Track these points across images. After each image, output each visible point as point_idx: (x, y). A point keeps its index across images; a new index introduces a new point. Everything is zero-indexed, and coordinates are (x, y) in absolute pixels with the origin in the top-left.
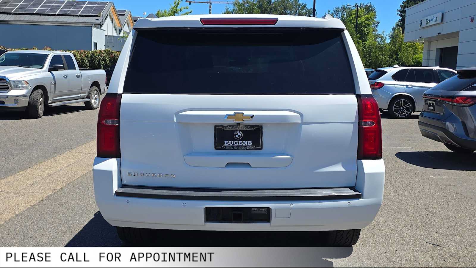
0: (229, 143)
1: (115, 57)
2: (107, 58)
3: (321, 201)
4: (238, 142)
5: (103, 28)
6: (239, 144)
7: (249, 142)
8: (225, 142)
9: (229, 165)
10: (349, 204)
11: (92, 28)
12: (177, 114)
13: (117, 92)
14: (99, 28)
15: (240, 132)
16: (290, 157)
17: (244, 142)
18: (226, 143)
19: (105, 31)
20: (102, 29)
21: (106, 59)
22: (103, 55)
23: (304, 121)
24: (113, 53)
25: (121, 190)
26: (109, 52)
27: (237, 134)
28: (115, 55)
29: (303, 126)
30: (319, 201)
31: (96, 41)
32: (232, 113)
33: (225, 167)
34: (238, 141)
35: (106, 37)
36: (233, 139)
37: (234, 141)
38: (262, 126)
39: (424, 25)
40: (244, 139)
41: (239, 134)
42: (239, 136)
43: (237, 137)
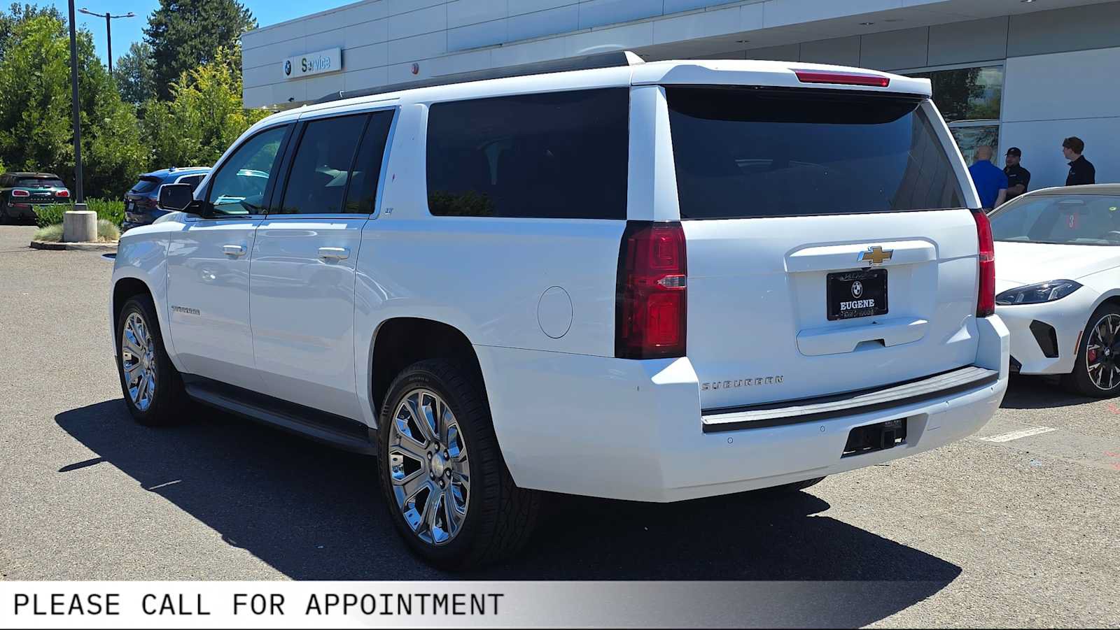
0: (846, 306)
3: (971, 391)
6: (859, 307)
7: (870, 300)
8: (842, 304)
10: (992, 390)
12: (787, 255)
13: (653, 217)
15: (859, 284)
16: (927, 322)
17: (864, 301)
18: (842, 306)
23: (941, 256)
29: (940, 264)
30: (969, 391)
32: (864, 248)
33: (855, 350)
34: (857, 300)
36: (850, 298)
37: (852, 301)
38: (886, 270)
39: (297, 71)
40: (864, 297)
41: (857, 288)
42: (858, 291)
43: (856, 293)
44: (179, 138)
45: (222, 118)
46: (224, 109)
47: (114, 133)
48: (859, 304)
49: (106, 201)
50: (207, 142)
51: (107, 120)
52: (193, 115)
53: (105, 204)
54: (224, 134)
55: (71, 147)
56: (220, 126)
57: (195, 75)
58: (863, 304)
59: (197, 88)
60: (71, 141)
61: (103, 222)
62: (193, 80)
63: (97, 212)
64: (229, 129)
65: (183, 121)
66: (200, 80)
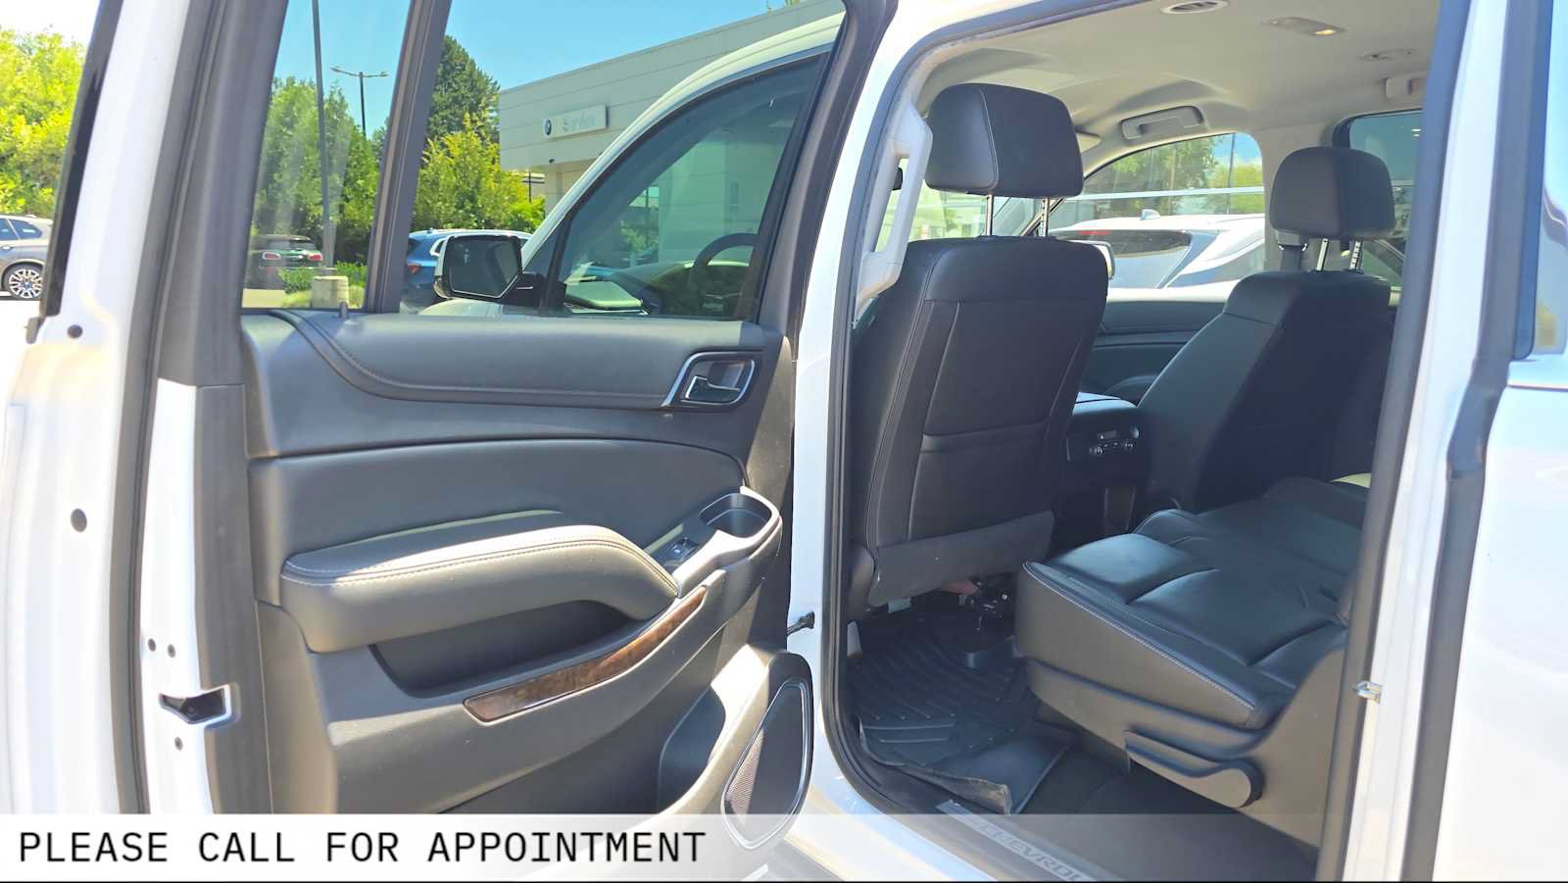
39: (557, 132)
44: (435, 202)
45: (478, 182)
46: (480, 172)
47: (367, 196)
49: (359, 265)
50: (461, 206)
51: (360, 182)
52: (448, 179)
53: (357, 269)
54: (480, 199)
55: (321, 210)
56: (476, 191)
57: (447, 143)
59: (448, 154)
60: (321, 203)
61: (355, 287)
62: (443, 146)
63: (349, 277)
64: (485, 193)
65: (437, 184)
66: (452, 148)
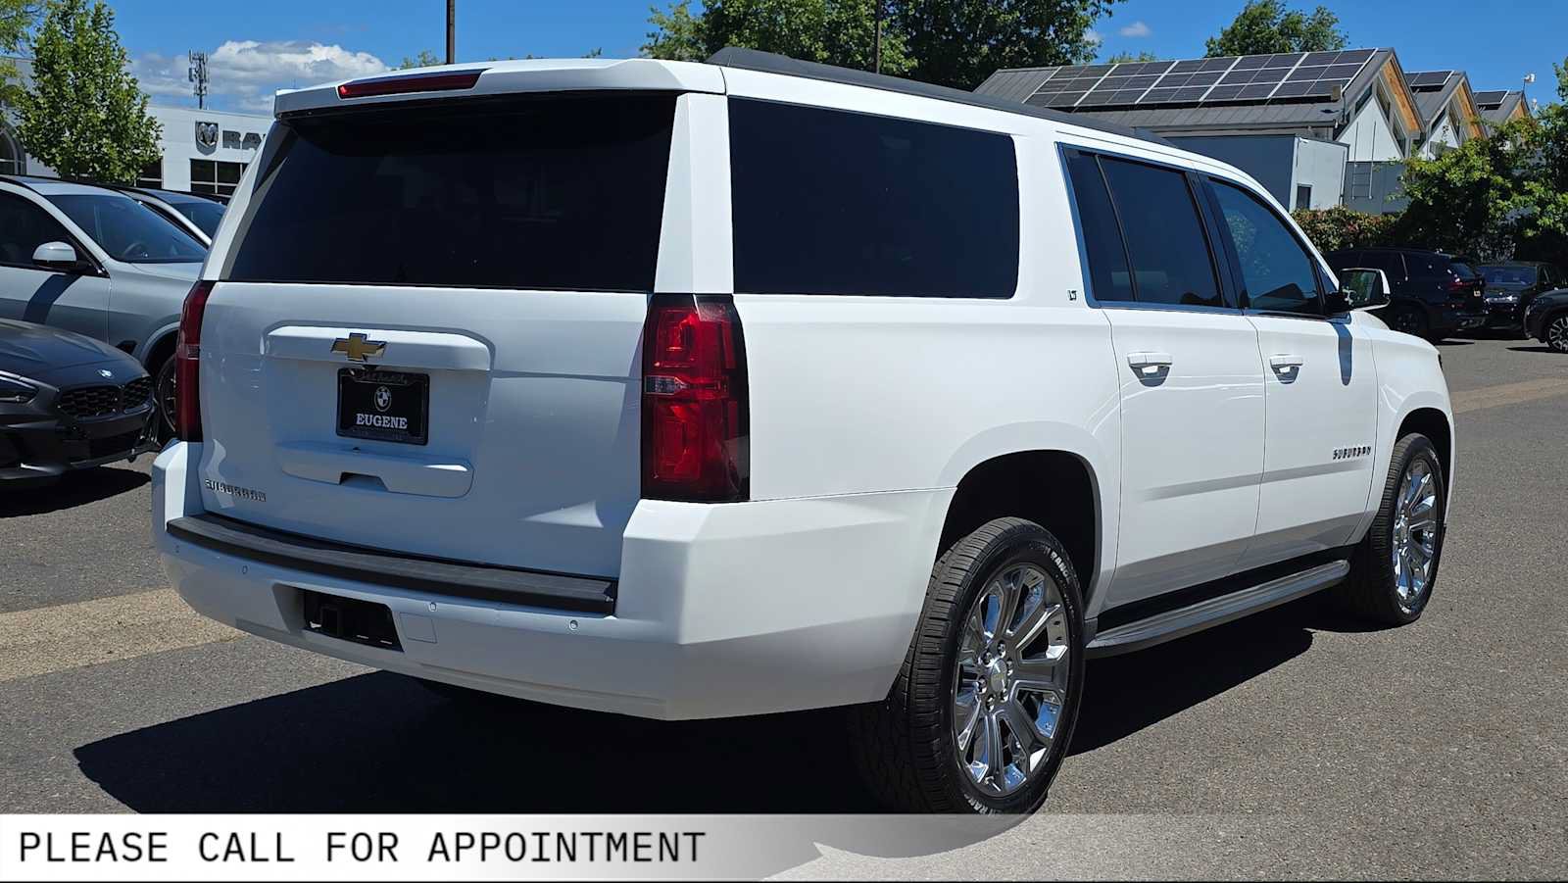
0: (365, 419)
1: (1359, 234)
2: (1334, 238)
3: (503, 606)
4: (382, 419)
5: (1343, 139)
7: (401, 419)
8: (359, 415)
9: (346, 477)
10: (574, 626)
11: (1296, 140)
14: (1331, 138)
15: (386, 391)
16: (465, 469)
17: (392, 418)
18: (359, 419)
19: (1348, 146)
20: (1341, 141)
21: (1330, 239)
22: (1320, 226)
23: (497, 367)
24: (1356, 218)
25: (195, 527)
26: (1342, 218)
27: (381, 397)
28: (1359, 226)
29: (494, 379)
30: (497, 605)
31: (1305, 182)
33: (338, 482)
34: (381, 414)
35: (1349, 166)
36: (372, 410)
37: (374, 415)
38: (427, 375)
40: (393, 412)
41: (383, 398)
42: (384, 401)
43: (381, 404)
48: (385, 422)
58: (390, 422)
